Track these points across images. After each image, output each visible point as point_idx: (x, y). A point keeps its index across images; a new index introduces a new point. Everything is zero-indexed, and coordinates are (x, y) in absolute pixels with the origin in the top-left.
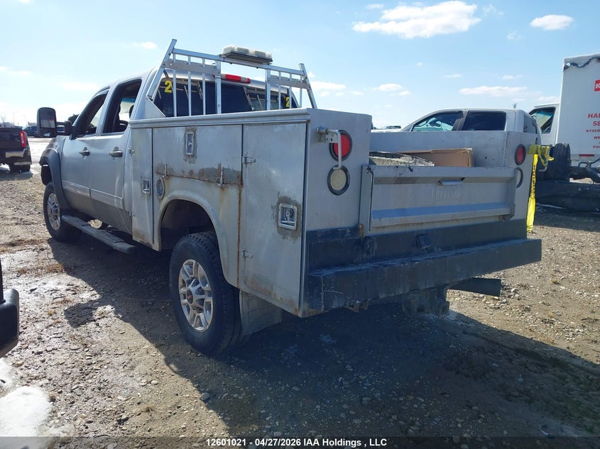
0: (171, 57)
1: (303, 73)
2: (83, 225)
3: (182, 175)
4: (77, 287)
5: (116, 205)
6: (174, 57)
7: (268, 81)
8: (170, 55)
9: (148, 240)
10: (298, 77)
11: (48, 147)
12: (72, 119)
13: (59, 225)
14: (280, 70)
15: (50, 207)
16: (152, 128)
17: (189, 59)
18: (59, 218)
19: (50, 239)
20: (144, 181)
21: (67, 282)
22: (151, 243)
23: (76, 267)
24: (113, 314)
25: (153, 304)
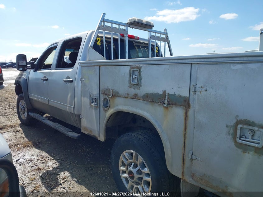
0: (103, 24)
1: (166, 34)
2: (43, 119)
3: (126, 96)
4: (43, 157)
5: (68, 111)
6: (104, 24)
7: (150, 38)
8: (102, 22)
9: (95, 133)
10: (163, 36)
11: (19, 75)
12: (34, 60)
13: (26, 117)
14: (156, 32)
15: (21, 107)
16: (99, 66)
17: (112, 25)
18: (26, 113)
19: (20, 124)
20: (92, 98)
21: (37, 154)
22: (97, 135)
23: (39, 143)
24: (70, 178)
25: (92, 169)
